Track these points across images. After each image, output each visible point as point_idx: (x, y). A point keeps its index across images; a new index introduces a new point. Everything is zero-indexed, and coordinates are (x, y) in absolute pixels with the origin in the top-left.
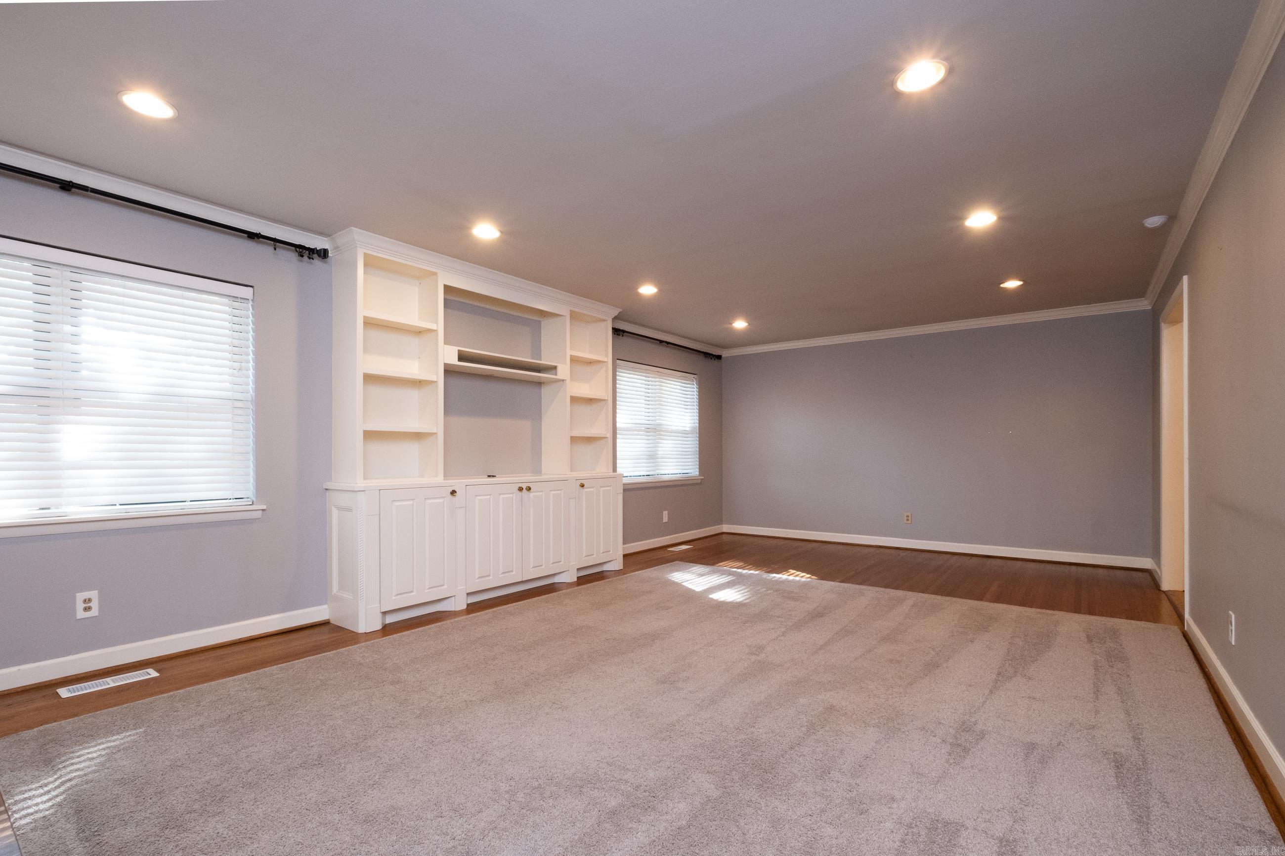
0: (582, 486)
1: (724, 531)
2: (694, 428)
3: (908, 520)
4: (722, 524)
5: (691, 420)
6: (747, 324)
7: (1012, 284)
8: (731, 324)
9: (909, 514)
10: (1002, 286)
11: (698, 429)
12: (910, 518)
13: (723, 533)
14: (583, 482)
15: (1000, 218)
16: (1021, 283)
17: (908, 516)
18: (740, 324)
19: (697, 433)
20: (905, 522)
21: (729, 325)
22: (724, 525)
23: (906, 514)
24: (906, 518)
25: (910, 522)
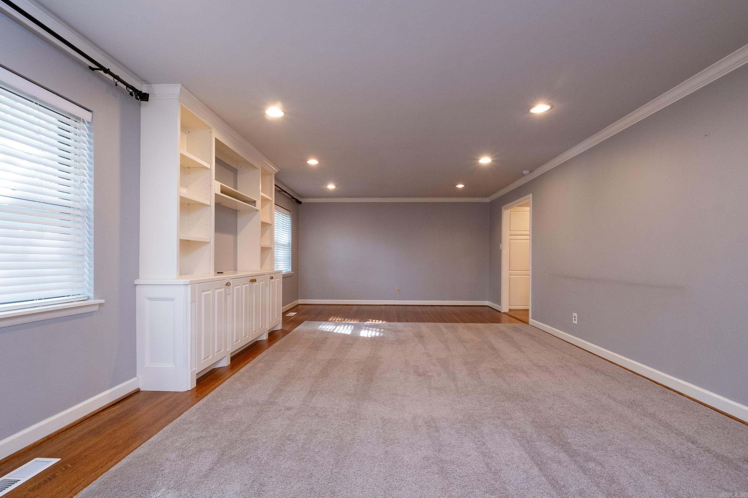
0: (272, 278)
1: (299, 303)
2: (290, 242)
3: (398, 291)
4: (298, 299)
5: (289, 238)
6: (335, 187)
7: (460, 186)
8: (326, 186)
9: (399, 288)
10: (456, 186)
11: (291, 244)
12: (399, 290)
13: (299, 304)
14: (272, 275)
15: (492, 161)
16: (464, 186)
17: (398, 289)
18: (331, 187)
19: (290, 246)
20: (397, 292)
21: (326, 187)
22: (299, 300)
23: (397, 288)
24: (397, 290)
25: (399, 292)
